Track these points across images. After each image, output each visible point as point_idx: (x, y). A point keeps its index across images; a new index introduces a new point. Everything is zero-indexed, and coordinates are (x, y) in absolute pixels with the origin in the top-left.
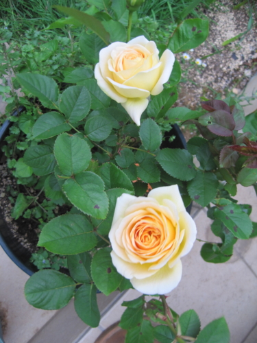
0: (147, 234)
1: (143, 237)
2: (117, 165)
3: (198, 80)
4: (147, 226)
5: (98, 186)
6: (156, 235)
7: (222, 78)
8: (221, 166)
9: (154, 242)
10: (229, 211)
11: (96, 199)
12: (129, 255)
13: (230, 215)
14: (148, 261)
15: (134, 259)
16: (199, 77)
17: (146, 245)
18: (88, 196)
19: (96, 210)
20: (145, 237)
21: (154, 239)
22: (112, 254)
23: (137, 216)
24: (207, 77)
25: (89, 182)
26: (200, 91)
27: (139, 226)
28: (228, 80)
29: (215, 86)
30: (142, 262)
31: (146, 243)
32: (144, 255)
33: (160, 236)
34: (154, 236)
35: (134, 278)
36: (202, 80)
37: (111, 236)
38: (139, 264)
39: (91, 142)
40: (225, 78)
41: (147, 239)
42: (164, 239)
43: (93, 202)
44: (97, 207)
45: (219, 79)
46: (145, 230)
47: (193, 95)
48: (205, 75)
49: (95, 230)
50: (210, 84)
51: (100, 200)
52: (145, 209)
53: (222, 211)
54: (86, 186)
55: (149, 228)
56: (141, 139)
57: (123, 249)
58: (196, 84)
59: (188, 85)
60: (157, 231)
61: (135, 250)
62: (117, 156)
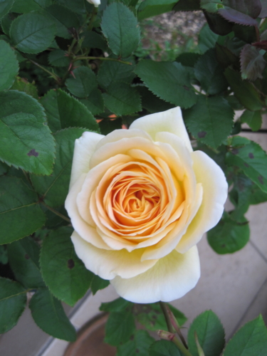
0: (134, 198)
1: (127, 203)
2: (68, 92)
3: (165, 24)
4: (133, 182)
5: (32, 117)
6: (149, 197)
7: (193, 21)
8: (244, 76)
9: (149, 210)
10: (247, 155)
11: (31, 138)
12: (104, 238)
13: (249, 161)
14: (141, 246)
15: (115, 244)
16: (166, 21)
17: (135, 217)
18: (16, 135)
19: (32, 158)
20: (131, 202)
21: (147, 206)
22: (73, 238)
23: (112, 165)
24: (175, 21)
25: (15, 110)
26: (169, 36)
27: (118, 183)
28: (200, 23)
29: (185, 31)
30: (130, 248)
31: (133, 213)
32: (133, 236)
33: (157, 198)
34: (146, 199)
35: (118, 277)
36: (171, 24)
37: (69, 206)
38: (124, 250)
39: (21, 53)
40: (197, 21)
41: (135, 206)
42: (167, 201)
43: (26, 145)
44: (33, 153)
45: (190, 22)
46: (129, 191)
47: (161, 41)
48: (173, 18)
49: (41, 200)
50: (180, 28)
51: (39, 141)
52: (126, 153)
53: (238, 155)
54: (11, 119)
55: (136, 185)
56: (105, 36)
57: (92, 227)
58: (163, 28)
59: (154, 29)
60: (151, 190)
61: (115, 227)
62: (68, 80)
